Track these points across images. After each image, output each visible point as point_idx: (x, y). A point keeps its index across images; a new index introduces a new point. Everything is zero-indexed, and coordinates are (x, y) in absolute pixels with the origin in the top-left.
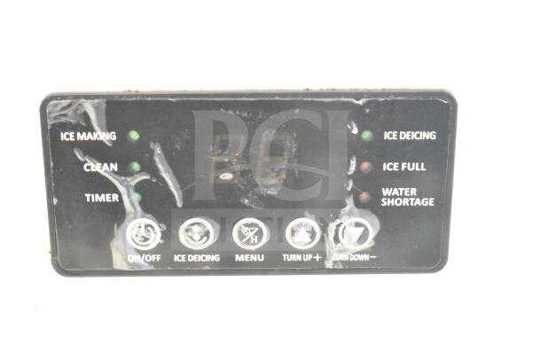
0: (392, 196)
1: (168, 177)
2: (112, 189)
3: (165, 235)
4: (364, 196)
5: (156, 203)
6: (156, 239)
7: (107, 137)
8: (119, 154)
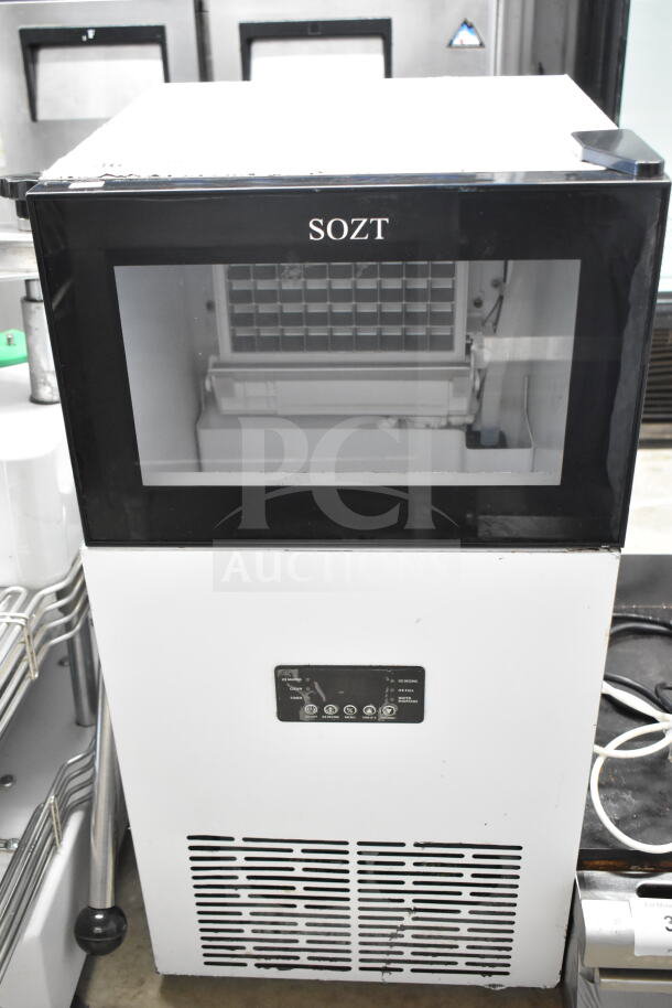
0: (402, 699)
1: (319, 691)
2: (300, 695)
3: (319, 710)
4: (392, 700)
5: (315, 699)
6: (316, 710)
7: (299, 680)
8: (302, 684)
